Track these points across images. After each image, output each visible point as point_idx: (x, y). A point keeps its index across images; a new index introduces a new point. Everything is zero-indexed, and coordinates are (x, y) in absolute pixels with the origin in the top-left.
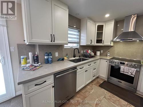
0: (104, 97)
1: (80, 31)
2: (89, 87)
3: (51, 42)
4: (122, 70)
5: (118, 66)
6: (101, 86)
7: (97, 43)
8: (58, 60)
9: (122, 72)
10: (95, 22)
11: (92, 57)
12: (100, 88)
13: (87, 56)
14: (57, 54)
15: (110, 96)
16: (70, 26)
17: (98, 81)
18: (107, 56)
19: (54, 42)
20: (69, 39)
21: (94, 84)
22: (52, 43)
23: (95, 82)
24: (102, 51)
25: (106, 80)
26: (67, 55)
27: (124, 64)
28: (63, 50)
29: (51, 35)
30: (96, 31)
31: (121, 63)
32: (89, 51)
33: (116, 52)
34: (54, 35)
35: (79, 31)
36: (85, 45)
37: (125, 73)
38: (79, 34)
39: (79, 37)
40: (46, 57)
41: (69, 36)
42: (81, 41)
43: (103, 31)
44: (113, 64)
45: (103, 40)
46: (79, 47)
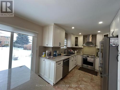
0: (82, 73)
1: (67, 40)
2: (73, 70)
4: (88, 60)
5: (86, 58)
6: (79, 69)
7: (75, 46)
10: (74, 35)
13: (71, 53)
14: (58, 52)
15: (84, 73)
18: (80, 53)
22: (59, 46)
23: (75, 68)
25: (81, 66)
26: (62, 52)
27: (89, 57)
28: (60, 50)
30: (75, 40)
36: (70, 47)
37: (89, 61)
39: (66, 43)
40: (54, 53)
43: (78, 40)
44: (84, 57)
45: (78, 44)
46: (66, 48)
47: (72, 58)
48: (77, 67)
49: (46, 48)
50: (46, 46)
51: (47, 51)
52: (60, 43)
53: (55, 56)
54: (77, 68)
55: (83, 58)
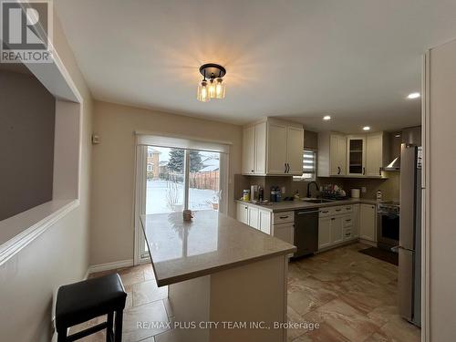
1: (316, 153)
2: (338, 251)
3: (285, 173)
7: (351, 172)
8: (285, 200)
11: (343, 198)
14: (283, 190)
16: (306, 147)
18: (375, 198)
19: (288, 172)
20: (305, 167)
24: (364, 190)
26: (298, 192)
28: (291, 183)
32: (336, 188)
36: (328, 175)
38: (315, 157)
39: (315, 162)
40: (273, 193)
41: (304, 161)
42: (320, 168)
43: (362, 150)
45: (363, 166)
46: (314, 180)
47: (332, 211)
49: (250, 180)
50: (250, 173)
51: (252, 187)
52: (287, 166)
53: (274, 199)
55: (383, 217)
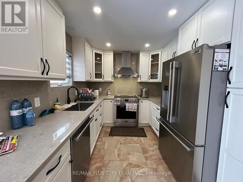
0: (121, 144)
3: (42, 74)
4: (127, 108)
5: (124, 104)
6: (111, 134)
7: (95, 78)
8: (43, 115)
9: (127, 110)
10: (91, 47)
12: (111, 137)
13: (88, 98)
14: (37, 102)
15: (124, 140)
17: (104, 131)
18: (107, 94)
19: (47, 74)
21: (103, 137)
22: (43, 76)
24: (100, 90)
25: (112, 125)
26: (57, 101)
27: (128, 101)
28: (49, 91)
29: (42, 59)
30: (94, 61)
31: (126, 100)
33: (116, 89)
34: (46, 60)
35: (70, 56)
36: (84, 80)
37: (130, 110)
38: (70, 62)
39: (70, 67)
43: (101, 62)
44: (119, 103)
45: (103, 74)
46: (71, 84)
48: (104, 129)
52: (45, 62)
54: (105, 131)
55: (117, 106)
